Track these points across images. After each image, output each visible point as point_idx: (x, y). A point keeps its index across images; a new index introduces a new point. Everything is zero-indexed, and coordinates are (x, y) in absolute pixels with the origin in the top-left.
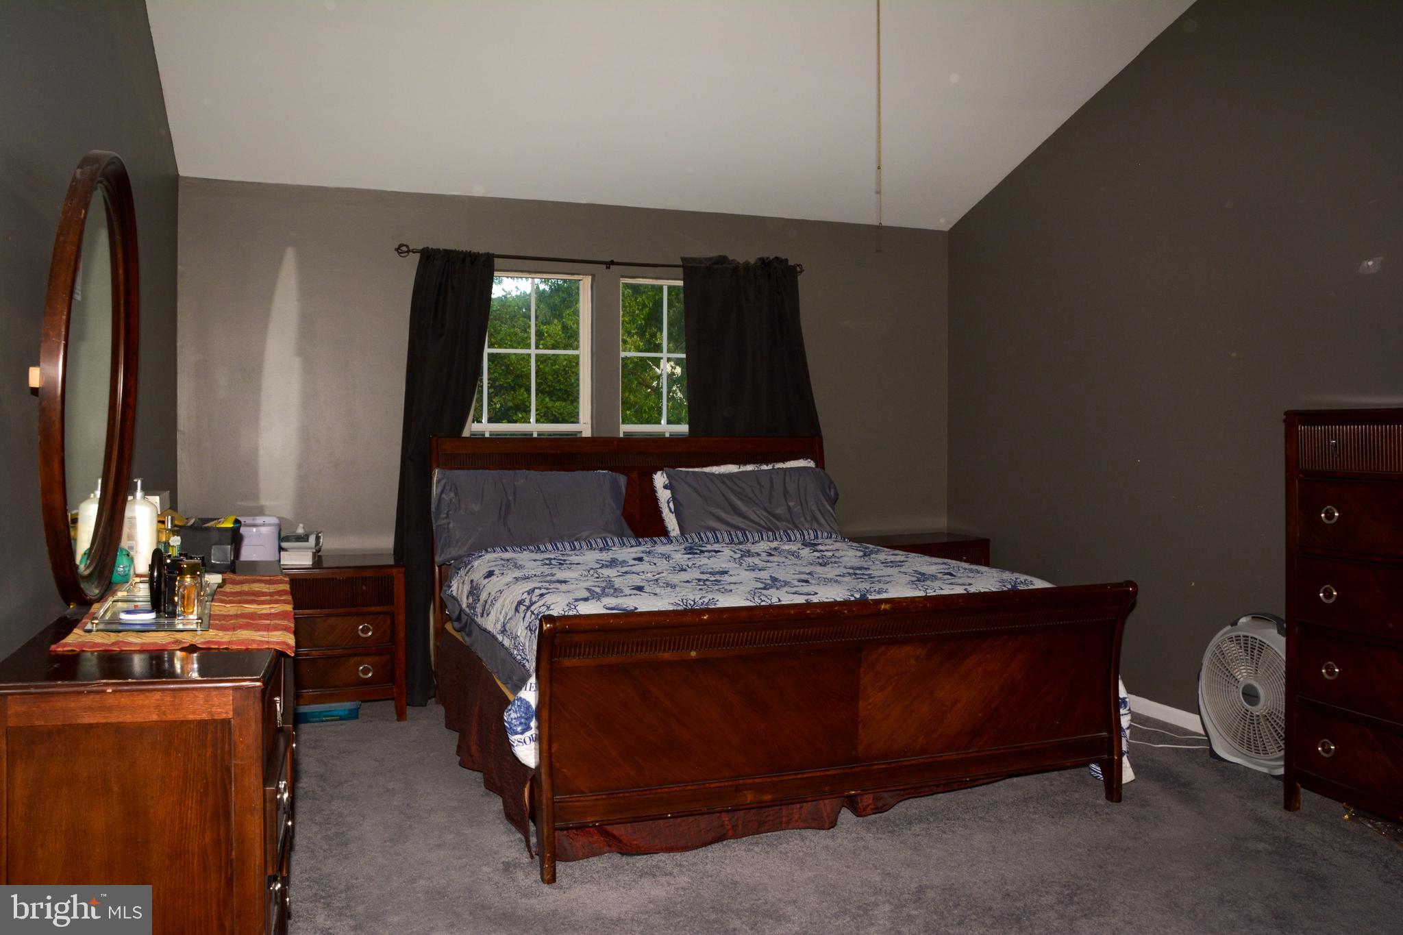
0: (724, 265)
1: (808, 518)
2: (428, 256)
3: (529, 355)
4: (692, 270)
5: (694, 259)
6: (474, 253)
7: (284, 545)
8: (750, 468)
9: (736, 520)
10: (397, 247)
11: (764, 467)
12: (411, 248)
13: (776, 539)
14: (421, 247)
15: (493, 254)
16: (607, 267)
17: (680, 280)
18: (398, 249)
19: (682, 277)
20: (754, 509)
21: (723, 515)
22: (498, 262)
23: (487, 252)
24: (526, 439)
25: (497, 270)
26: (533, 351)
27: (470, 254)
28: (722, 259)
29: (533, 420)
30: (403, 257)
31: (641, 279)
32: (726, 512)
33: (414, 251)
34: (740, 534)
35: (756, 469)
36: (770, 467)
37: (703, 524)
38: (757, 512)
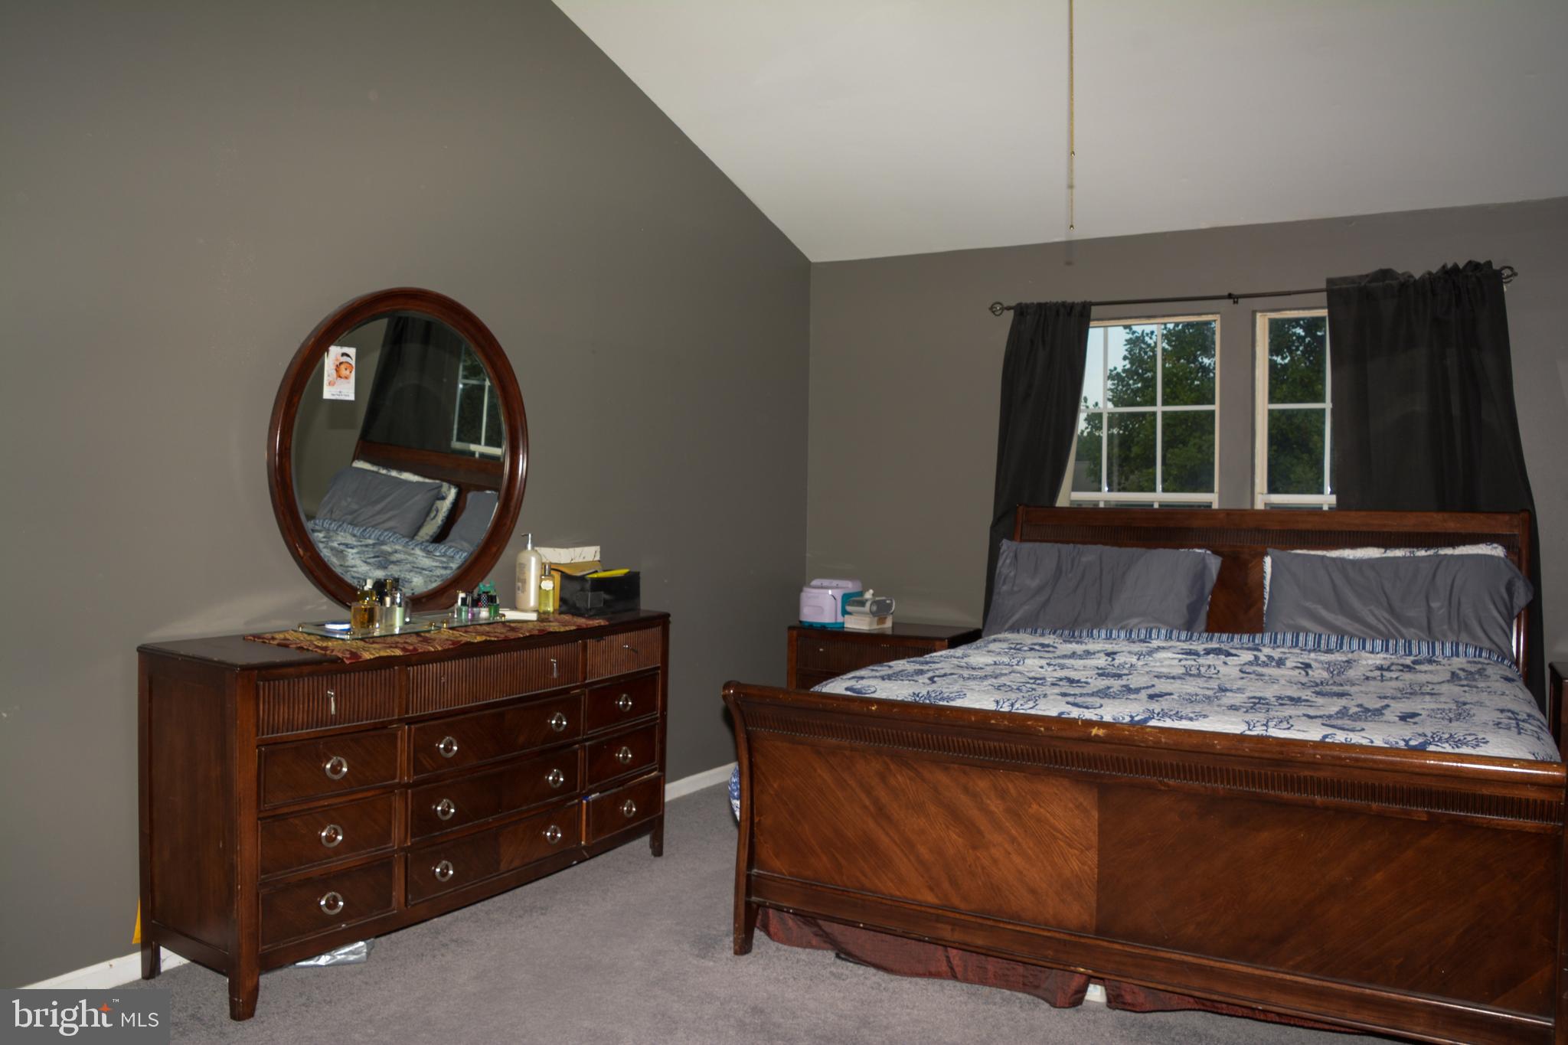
0: (1387, 282)
1: (1456, 627)
2: (1021, 311)
3: (1154, 414)
4: (1339, 294)
5: (1344, 280)
6: (1069, 304)
7: (849, 608)
8: (1399, 553)
9: (1341, 621)
10: (990, 306)
11: (1422, 553)
12: (1005, 305)
13: (1387, 650)
14: (1013, 304)
15: (1090, 302)
16: (1234, 302)
17: (1322, 308)
18: (992, 309)
19: (1326, 304)
20: (1372, 607)
21: (1324, 613)
22: (1095, 311)
23: (1083, 300)
24: (1146, 509)
25: (1094, 320)
26: (1159, 409)
27: (1064, 304)
28: (1385, 274)
29: (1159, 487)
30: (998, 315)
31: (1288, 312)
32: (1326, 607)
33: (1009, 308)
34: (1333, 639)
35: (1408, 554)
36: (1431, 552)
37: (1291, 622)
38: (1376, 612)
